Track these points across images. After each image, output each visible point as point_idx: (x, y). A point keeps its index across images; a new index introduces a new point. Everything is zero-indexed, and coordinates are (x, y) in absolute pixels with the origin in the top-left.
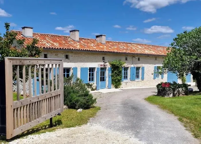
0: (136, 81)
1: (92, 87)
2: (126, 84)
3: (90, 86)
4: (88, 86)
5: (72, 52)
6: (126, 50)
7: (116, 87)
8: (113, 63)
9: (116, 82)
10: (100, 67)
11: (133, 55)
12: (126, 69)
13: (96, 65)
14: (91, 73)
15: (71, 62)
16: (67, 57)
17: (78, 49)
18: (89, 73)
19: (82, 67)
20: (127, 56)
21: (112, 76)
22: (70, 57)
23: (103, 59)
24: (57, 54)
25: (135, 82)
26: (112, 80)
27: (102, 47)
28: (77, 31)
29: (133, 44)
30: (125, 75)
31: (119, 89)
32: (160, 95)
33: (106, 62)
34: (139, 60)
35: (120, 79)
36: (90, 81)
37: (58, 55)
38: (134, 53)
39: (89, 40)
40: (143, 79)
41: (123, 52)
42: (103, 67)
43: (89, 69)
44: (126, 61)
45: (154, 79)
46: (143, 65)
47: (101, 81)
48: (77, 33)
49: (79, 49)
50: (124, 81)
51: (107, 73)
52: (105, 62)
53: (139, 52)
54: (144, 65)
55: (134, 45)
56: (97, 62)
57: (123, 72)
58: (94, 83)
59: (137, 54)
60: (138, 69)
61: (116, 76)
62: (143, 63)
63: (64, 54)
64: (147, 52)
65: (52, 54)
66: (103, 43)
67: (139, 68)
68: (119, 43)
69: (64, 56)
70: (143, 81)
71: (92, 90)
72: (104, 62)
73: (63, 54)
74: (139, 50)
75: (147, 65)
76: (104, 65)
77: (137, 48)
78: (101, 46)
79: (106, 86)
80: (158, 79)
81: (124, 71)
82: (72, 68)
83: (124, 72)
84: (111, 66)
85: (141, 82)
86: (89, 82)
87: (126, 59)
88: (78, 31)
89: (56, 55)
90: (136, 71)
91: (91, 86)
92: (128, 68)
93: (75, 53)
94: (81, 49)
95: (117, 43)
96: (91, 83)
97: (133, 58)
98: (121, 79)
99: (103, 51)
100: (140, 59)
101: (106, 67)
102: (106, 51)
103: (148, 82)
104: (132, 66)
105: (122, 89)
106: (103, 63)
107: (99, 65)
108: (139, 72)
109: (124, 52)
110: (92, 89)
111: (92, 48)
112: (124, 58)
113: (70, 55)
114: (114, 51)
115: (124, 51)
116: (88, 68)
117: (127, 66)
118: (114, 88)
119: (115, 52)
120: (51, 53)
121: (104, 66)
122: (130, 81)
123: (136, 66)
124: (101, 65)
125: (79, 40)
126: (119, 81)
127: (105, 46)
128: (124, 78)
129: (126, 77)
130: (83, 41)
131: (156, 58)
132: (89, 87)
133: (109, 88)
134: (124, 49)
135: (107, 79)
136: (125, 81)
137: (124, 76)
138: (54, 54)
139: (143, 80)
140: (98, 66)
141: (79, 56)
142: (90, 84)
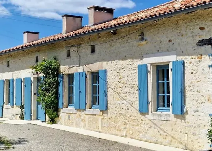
0: (87, 112)
2: (69, 117)
15: (10, 71)
19: (17, 78)
22: (10, 64)
25: (87, 116)
30: (73, 95)
34: (93, 51)
42: (36, 76)
54: (106, 65)
69: (6, 64)
70: (105, 117)
76: (37, 73)
81: (70, 84)
83: (71, 87)
85: (99, 118)
87: (68, 54)
89: (2, 63)
104: (80, 69)
112: (65, 53)
113: (10, 60)
116: (21, 79)
122: (75, 111)
123: (87, 69)
137: (71, 98)
141: (16, 61)
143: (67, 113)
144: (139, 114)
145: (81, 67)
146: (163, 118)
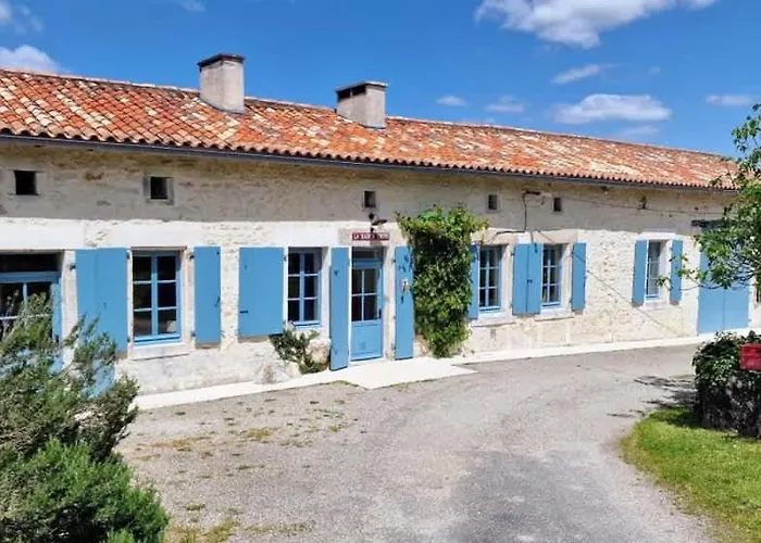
0: (541, 317)
1: (308, 351)
2: (493, 333)
3: (293, 349)
4: (283, 346)
5: (188, 164)
6: (492, 156)
7: (440, 350)
8: (420, 223)
9: (439, 325)
10: (349, 245)
11: (529, 185)
12: (491, 254)
13: (331, 234)
14: (302, 275)
15: (180, 218)
16: (158, 189)
17: (222, 146)
18: (286, 275)
19: (250, 246)
20: (494, 185)
21: (418, 293)
22: (177, 191)
23: (369, 200)
24: (96, 174)
25: (539, 324)
26: (418, 313)
27: (363, 141)
28: (230, 58)
29: (525, 133)
30: (487, 287)
31: (458, 359)
32: (723, 422)
33: (382, 218)
34: (557, 208)
35: (460, 307)
36: (297, 319)
37: (105, 180)
38: (535, 170)
39: (299, 109)
40: (578, 305)
41: (475, 164)
42: (367, 244)
43: (286, 253)
44: (492, 217)
45: (636, 303)
46: (581, 232)
47: (356, 317)
48: (233, 73)
49: (227, 148)
50: (481, 316)
51: (392, 281)
52: (375, 219)
53: (557, 166)
54: (582, 236)
55: (531, 138)
56: (331, 217)
57: (475, 269)
58: (318, 330)
59: (550, 179)
60: (552, 253)
61: (439, 291)
62: (576, 226)
63: (140, 174)
64: (597, 168)
65: (67, 171)
66: (369, 124)
67: (560, 248)
68: (454, 128)
69: (139, 185)
70: (578, 318)
71: (304, 371)
72: (371, 217)
73: (134, 171)
74: (557, 160)
75: (600, 233)
76: (375, 237)
77: (547, 153)
78: (362, 136)
79: (387, 348)
80: (656, 304)
81: (483, 265)
82: (191, 249)
83: (483, 273)
84: (410, 241)
85: (568, 323)
86: (288, 326)
87: (492, 204)
88: (240, 60)
89: (89, 177)
90: (545, 263)
91: (301, 345)
92: (500, 248)
93: (208, 170)
94: (242, 144)
95: (445, 127)
96: (300, 330)
97: (529, 197)
98: (465, 309)
99: (368, 159)
100: (565, 205)
101: (384, 243)
102: (382, 159)
103: (606, 318)
104: (524, 239)
105: (470, 359)
106: (365, 226)
107: (342, 232)
108: (560, 268)
109: (479, 164)
110: (307, 362)
111: (304, 145)
112: (482, 200)
113: (176, 177)
114: (427, 160)
115: (483, 162)
116: (282, 249)
117: (497, 242)
118: (431, 353)
119: (430, 164)
120: (61, 166)
121: (371, 239)
122: (512, 318)
123: (542, 238)
124: (357, 236)
125: (242, 109)
126: (457, 316)
127: (382, 140)
128: (483, 304)
129: (490, 298)
130: (265, 116)
131: (644, 199)
132: (289, 352)
133: (401, 353)
134: (478, 153)
135: (389, 309)
136: (486, 316)
137: (482, 292)
138: (82, 172)
139: (581, 313)
140: (341, 242)
141: (228, 186)
142: (297, 334)
143: (488, 326)
144: (630, 307)
145: (527, 234)
146: (659, 307)
